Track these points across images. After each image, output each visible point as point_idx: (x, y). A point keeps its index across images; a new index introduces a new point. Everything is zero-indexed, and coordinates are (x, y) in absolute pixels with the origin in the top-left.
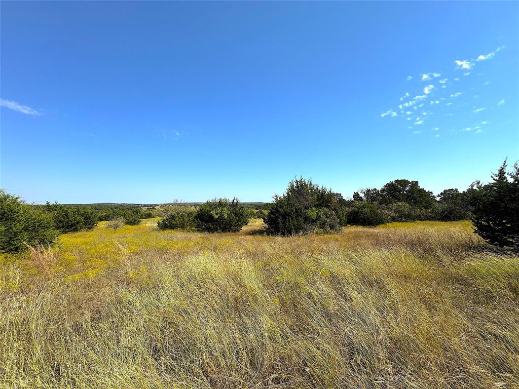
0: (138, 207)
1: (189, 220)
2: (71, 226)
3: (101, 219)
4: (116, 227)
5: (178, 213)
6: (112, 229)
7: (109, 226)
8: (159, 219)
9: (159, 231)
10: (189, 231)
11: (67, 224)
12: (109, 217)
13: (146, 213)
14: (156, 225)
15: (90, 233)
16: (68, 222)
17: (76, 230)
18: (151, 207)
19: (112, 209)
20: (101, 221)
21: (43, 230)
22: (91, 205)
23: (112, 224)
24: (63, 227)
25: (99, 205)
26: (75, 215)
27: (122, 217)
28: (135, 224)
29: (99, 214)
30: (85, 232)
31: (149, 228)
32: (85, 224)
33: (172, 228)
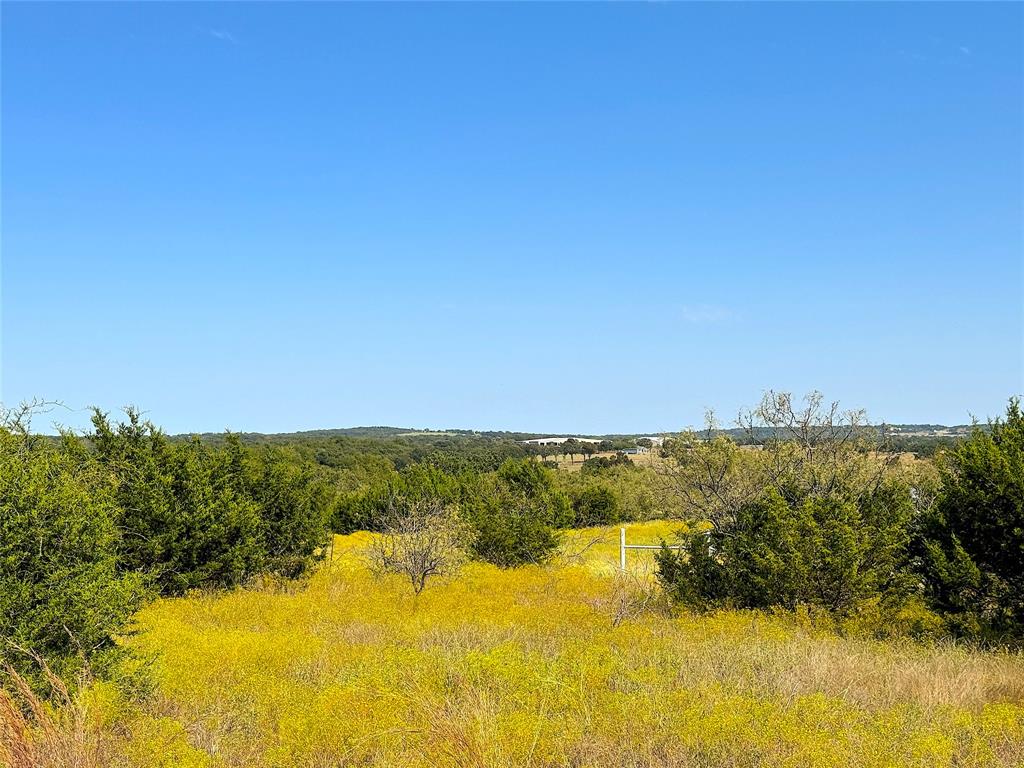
0: (532, 451)
1: (877, 545)
2: (205, 555)
3: (345, 523)
4: (423, 568)
5: (792, 496)
6: (402, 584)
7: (387, 562)
8: (664, 533)
9: (668, 612)
10: (881, 635)
11: (186, 542)
12: (382, 509)
13: (581, 489)
14: (645, 572)
15: (289, 601)
16: (188, 532)
17: (223, 579)
18: (611, 453)
19: (399, 465)
20: (347, 532)
21: (65, 571)
22: (301, 439)
23: (401, 552)
24: (167, 556)
25: (339, 438)
26: (220, 488)
27: (454, 511)
28: (524, 557)
29: (341, 494)
30: (268, 596)
31: (612, 587)
32: (271, 544)
33: (754, 600)
